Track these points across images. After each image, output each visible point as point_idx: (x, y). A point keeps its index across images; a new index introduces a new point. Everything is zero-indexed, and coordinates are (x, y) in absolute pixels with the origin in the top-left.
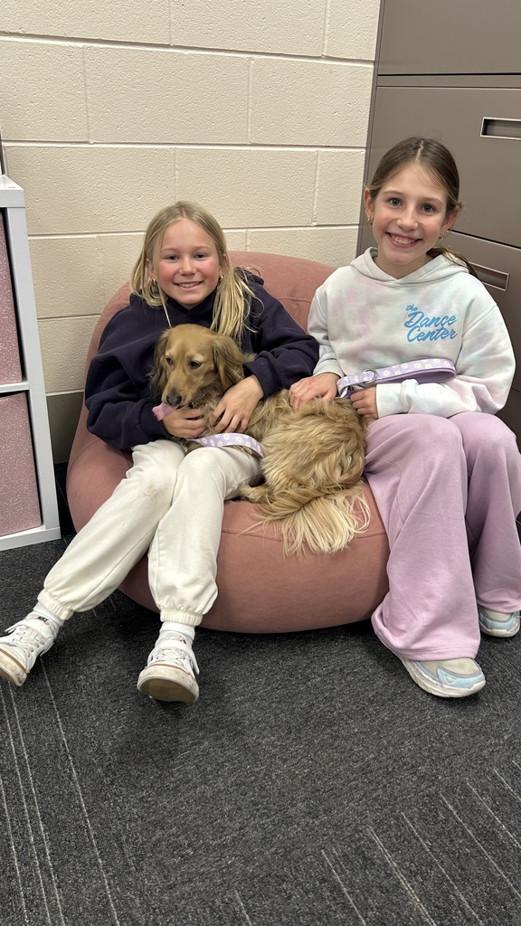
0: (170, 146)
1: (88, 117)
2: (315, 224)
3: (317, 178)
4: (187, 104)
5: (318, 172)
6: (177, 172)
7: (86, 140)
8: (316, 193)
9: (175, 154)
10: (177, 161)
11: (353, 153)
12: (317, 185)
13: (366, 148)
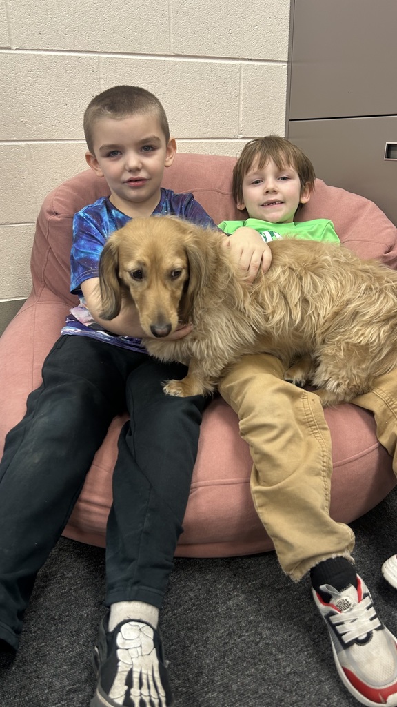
0: (94, 55)
1: (8, 23)
2: (241, 136)
3: (242, 91)
4: (108, 12)
5: (242, 84)
6: (102, 81)
7: (8, 45)
8: (241, 106)
9: (99, 62)
10: (102, 70)
11: (275, 67)
12: (242, 98)
13: (288, 62)
